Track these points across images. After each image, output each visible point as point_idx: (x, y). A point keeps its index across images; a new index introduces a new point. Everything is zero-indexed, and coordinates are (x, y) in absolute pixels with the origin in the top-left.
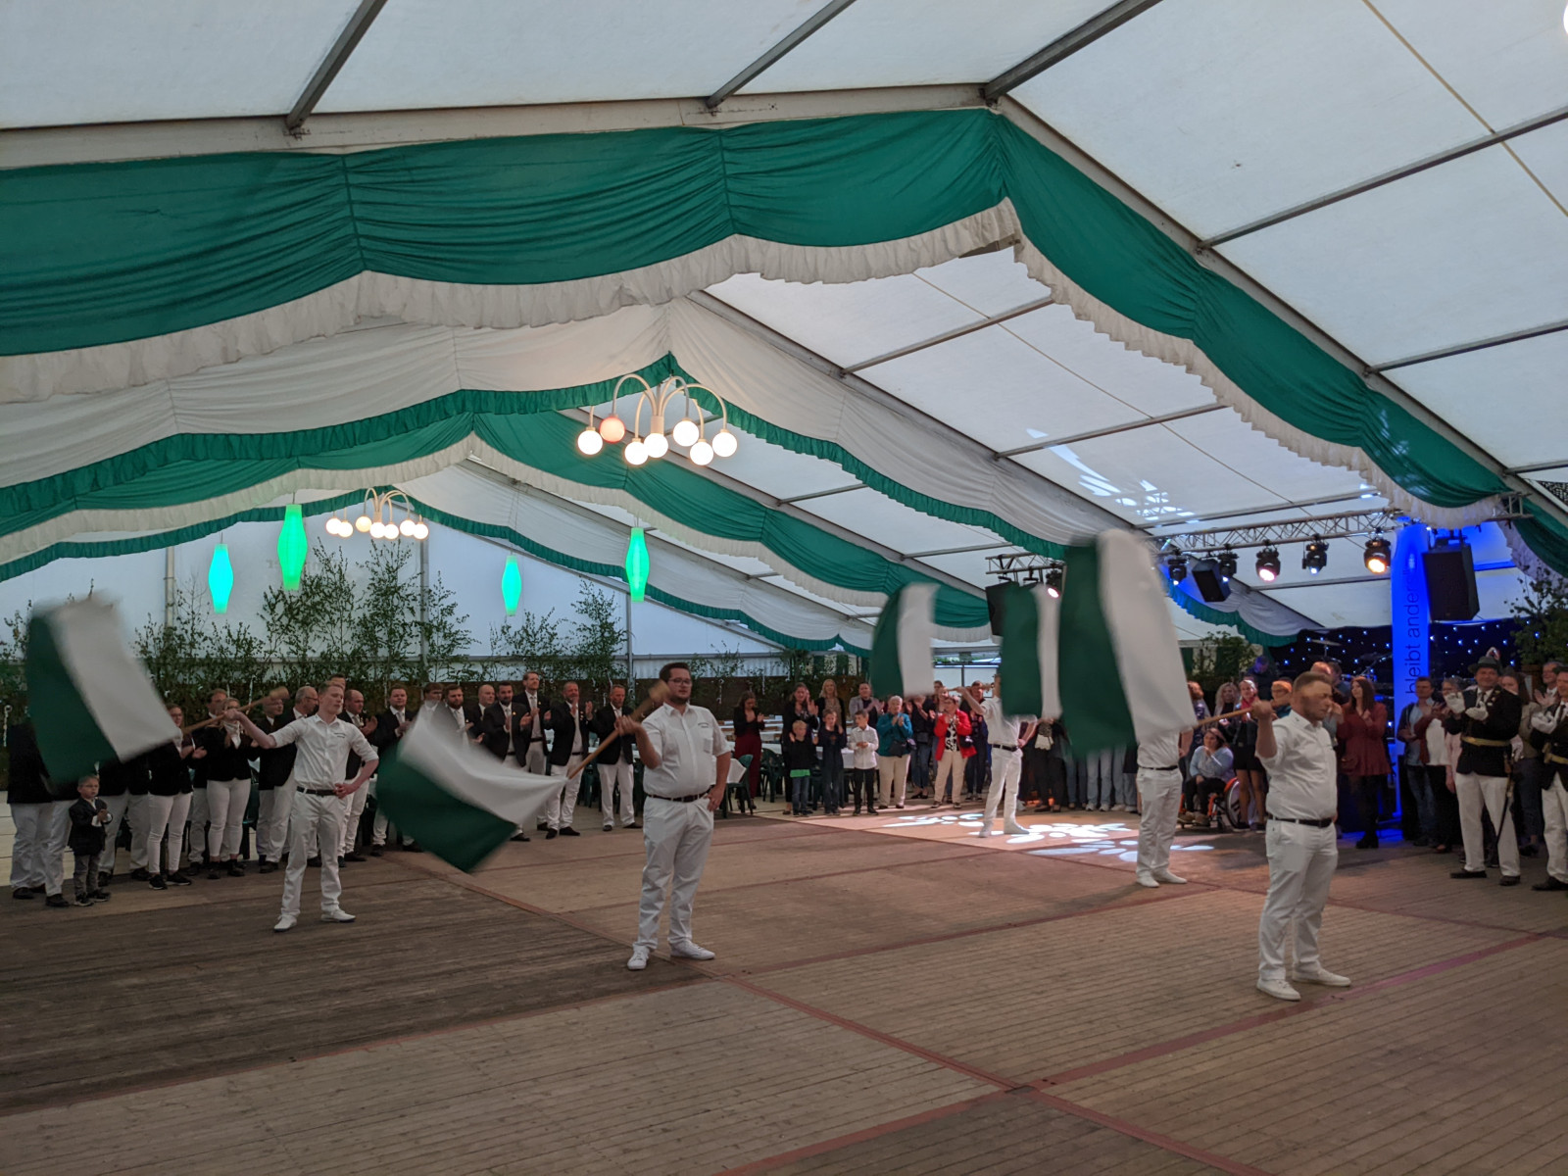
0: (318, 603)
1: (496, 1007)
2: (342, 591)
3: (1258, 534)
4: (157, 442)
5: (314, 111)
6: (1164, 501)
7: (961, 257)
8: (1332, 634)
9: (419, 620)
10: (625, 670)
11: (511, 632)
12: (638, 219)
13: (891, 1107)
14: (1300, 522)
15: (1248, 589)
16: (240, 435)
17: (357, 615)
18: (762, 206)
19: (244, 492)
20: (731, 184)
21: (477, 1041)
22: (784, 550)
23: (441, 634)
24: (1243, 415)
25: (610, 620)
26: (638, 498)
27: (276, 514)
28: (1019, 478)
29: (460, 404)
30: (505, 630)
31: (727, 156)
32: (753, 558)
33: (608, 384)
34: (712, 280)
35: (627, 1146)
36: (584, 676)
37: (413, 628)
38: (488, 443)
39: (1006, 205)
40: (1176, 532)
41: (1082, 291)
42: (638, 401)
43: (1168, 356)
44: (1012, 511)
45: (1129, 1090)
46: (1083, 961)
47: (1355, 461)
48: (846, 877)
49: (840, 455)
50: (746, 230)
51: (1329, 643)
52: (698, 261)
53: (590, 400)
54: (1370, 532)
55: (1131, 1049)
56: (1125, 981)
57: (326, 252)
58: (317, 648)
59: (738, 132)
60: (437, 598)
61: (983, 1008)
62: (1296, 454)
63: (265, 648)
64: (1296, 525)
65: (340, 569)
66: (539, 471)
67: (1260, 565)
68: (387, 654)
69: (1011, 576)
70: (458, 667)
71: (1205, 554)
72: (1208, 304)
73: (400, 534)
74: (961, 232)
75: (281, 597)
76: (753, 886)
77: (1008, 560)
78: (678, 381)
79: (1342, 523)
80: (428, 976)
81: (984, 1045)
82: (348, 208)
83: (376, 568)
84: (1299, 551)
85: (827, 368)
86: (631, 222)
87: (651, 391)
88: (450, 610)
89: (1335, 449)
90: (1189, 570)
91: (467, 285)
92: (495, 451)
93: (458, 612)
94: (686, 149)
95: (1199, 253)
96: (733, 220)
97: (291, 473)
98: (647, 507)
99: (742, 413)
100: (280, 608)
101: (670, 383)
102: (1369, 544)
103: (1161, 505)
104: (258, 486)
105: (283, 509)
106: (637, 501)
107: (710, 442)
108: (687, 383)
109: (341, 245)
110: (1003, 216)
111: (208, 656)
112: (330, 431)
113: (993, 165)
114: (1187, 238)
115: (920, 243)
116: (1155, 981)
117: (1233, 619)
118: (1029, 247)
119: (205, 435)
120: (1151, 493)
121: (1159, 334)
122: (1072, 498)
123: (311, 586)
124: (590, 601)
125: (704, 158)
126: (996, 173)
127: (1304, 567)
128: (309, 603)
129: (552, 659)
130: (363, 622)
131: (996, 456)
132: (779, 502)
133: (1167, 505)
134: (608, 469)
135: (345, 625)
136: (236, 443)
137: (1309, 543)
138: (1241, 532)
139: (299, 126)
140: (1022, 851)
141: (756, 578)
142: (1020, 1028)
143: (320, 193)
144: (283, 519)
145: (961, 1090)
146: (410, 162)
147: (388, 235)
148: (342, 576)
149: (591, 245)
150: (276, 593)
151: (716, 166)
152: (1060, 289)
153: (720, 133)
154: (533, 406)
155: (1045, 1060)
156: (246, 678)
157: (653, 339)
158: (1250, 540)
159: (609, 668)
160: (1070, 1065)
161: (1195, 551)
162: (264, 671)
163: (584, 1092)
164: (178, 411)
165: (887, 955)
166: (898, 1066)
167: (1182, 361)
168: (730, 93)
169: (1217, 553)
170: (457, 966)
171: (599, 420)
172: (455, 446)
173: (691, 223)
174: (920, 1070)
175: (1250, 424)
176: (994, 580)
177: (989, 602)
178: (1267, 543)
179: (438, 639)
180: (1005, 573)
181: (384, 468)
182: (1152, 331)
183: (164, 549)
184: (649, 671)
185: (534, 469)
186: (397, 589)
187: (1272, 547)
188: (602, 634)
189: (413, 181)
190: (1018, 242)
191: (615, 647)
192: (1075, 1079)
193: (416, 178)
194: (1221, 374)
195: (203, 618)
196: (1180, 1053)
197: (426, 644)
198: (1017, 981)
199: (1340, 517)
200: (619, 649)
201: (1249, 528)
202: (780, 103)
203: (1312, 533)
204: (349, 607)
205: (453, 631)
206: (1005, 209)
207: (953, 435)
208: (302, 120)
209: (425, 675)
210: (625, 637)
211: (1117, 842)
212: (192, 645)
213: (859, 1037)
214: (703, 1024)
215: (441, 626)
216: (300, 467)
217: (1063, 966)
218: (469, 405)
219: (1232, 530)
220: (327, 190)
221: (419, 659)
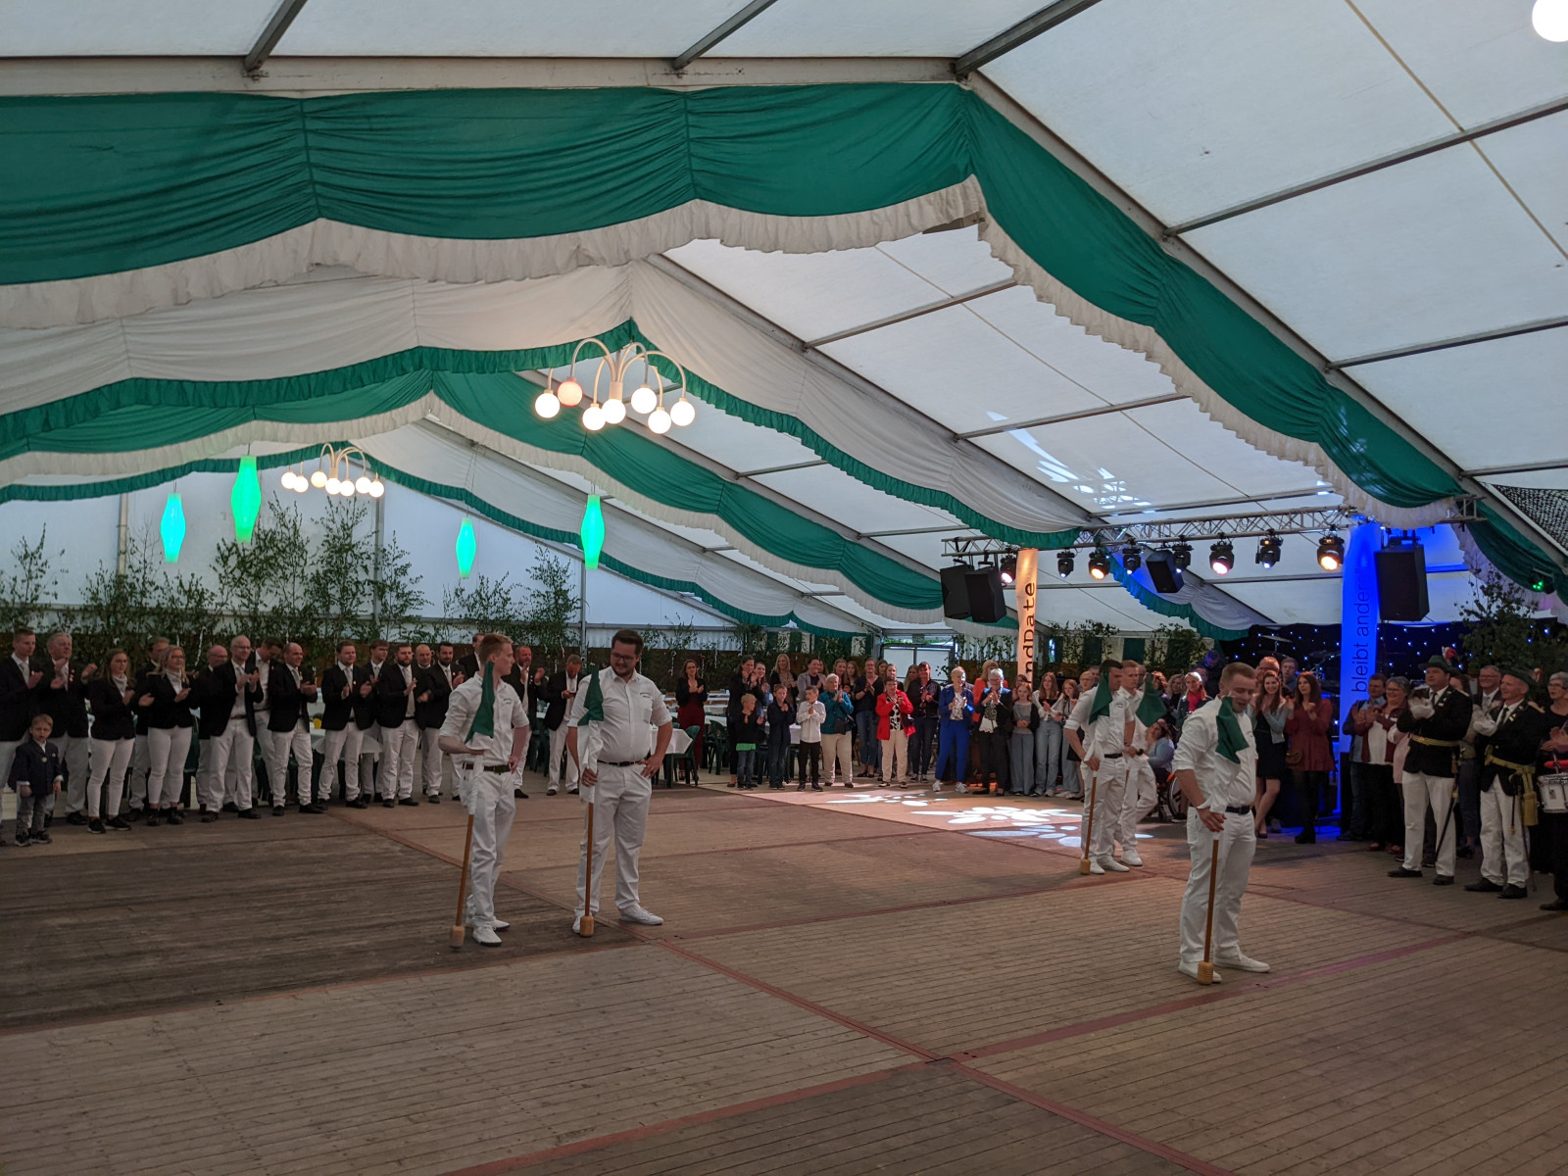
0: (272, 558)
1: (426, 961)
2: (296, 546)
3: (1213, 526)
4: (110, 385)
5: (273, 53)
6: (1122, 489)
7: (925, 232)
8: (1284, 630)
9: (372, 578)
10: (577, 638)
11: (465, 595)
12: (598, 179)
13: (813, 1073)
14: (1256, 516)
15: (1202, 582)
16: (194, 382)
17: (310, 571)
18: (724, 172)
19: (198, 441)
20: (695, 148)
21: (405, 993)
22: (742, 525)
23: (394, 594)
24: (1202, 405)
25: (564, 587)
26: (596, 466)
27: (231, 466)
28: (976, 460)
29: (417, 360)
30: (458, 592)
31: (692, 119)
32: (709, 531)
33: (568, 347)
34: (671, 244)
35: (546, 1099)
36: (537, 642)
37: (366, 586)
38: (447, 403)
39: (972, 182)
40: (1132, 522)
41: (1045, 272)
42: (598, 366)
43: (1127, 341)
44: (969, 493)
45: (1049, 1066)
46: (1012, 941)
47: (1312, 457)
48: (786, 849)
49: (799, 429)
50: (708, 195)
51: (1279, 639)
52: (657, 224)
53: (550, 363)
54: (1324, 530)
55: (1053, 1026)
56: (1053, 962)
57: (281, 197)
58: (269, 602)
59: (705, 95)
60: (391, 557)
61: (911, 981)
62: (1253, 447)
63: (217, 600)
64: (1252, 519)
65: (295, 524)
66: (497, 433)
67: (1214, 558)
68: (338, 612)
69: (966, 559)
70: (410, 627)
71: (1159, 545)
72: (1171, 292)
73: (356, 492)
74: (925, 207)
75: (234, 549)
76: (692, 854)
77: (965, 543)
78: (638, 348)
79: (1298, 518)
80: (360, 928)
81: (910, 1016)
82: (304, 152)
83: (331, 525)
84: (1252, 546)
85: (790, 341)
86: (590, 182)
87: (611, 357)
88: (403, 570)
89: (1292, 443)
90: (1143, 561)
91: (422, 238)
92: (454, 411)
93: (412, 573)
94: (652, 110)
95: (1165, 240)
96: (695, 185)
97: (247, 424)
98: (604, 474)
99: (702, 383)
100: (233, 561)
101: (630, 349)
102: (1322, 541)
103: (1118, 494)
104: (212, 436)
105: (239, 460)
106: (594, 467)
107: (668, 410)
108: (648, 350)
109: (297, 191)
110: (968, 194)
111: (158, 605)
112: (285, 381)
113: (961, 141)
114: (1153, 225)
115: (883, 216)
116: (1085, 962)
117: (1185, 611)
118: (993, 226)
119: (158, 380)
120: (1108, 481)
121: (1121, 319)
122: (1030, 483)
123: (265, 540)
124: (545, 567)
125: (668, 120)
126: (963, 149)
127: (1257, 562)
128: (262, 557)
129: (507, 624)
130: (316, 579)
131: (955, 437)
132: (738, 475)
133: (1124, 493)
134: (566, 433)
135: (298, 580)
136: (190, 389)
137: (1264, 537)
138: (1196, 524)
139: (257, 68)
140: (961, 832)
141: (712, 551)
142: (946, 1002)
143: (276, 137)
144: (238, 471)
145: (883, 1059)
146: (369, 110)
147: (345, 184)
148: (296, 532)
149: (549, 203)
150: (230, 546)
151: (682, 128)
152: (1023, 269)
153: (685, 96)
154: (491, 368)
155: (968, 1034)
156: (196, 629)
157: (614, 304)
158: (1205, 532)
159: (562, 635)
160: (991, 1040)
161: (1150, 540)
162: (215, 623)
163: (507, 1046)
164: (131, 355)
165: (819, 927)
166: (822, 1034)
167: (1141, 347)
168: (696, 55)
169: (1171, 544)
170: (392, 920)
171: (556, 384)
172: (413, 404)
173: (652, 186)
174: (843, 1038)
175: (1208, 415)
176: (949, 563)
177: (943, 584)
178: (1222, 536)
179: (391, 599)
180: (961, 556)
181: (341, 423)
182: (1113, 317)
183: (117, 496)
184: (601, 640)
185: (492, 431)
186: (351, 547)
187: (1226, 540)
188: (556, 601)
189: (372, 130)
190: (982, 220)
191: (569, 614)
192: (996, 1053)
193: (375, 126)
194: (1181, 363)
195: (154, 567)
196: (1102, 1033)
197: (379, 603)
198: (947, 957)
199: (1295, 512)
200: (572, 617)
201: (1205, 520)
202: (748, 67)
203: (1267, 528)
204: (302, 562)
205: (406, 591)
206: (971, 186)
207: (912, 413)
208: (260, 62)
209: (377, 634)
210: (579, 605)
211: (1058, 827)
212: (143, 594)
213: (786, 1004)
214: (632, 985)
215: (394, 586)
216: (255, 419)
217: (994, 944)
218: (426, 362)
219: (1188, 521)
220: (285, 134)
221: (370, 618)
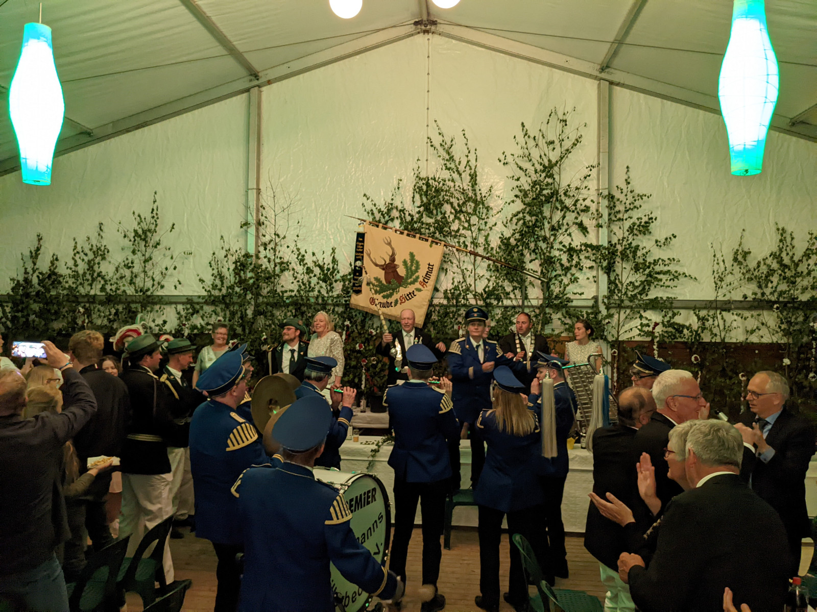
2: (476, 202)
9: (593, 242)
23: (630, 265)
37: (583, 255)
60: (623, 208)
88: (644, 228)
93: (659, 231)
123: (429, 194)
130: (505, 248)
179: (624, 272)
197: (603, 278)
205: (650, 259)
221: (591, 303)
